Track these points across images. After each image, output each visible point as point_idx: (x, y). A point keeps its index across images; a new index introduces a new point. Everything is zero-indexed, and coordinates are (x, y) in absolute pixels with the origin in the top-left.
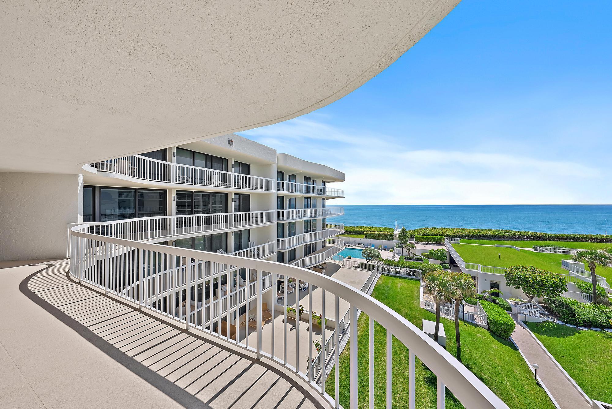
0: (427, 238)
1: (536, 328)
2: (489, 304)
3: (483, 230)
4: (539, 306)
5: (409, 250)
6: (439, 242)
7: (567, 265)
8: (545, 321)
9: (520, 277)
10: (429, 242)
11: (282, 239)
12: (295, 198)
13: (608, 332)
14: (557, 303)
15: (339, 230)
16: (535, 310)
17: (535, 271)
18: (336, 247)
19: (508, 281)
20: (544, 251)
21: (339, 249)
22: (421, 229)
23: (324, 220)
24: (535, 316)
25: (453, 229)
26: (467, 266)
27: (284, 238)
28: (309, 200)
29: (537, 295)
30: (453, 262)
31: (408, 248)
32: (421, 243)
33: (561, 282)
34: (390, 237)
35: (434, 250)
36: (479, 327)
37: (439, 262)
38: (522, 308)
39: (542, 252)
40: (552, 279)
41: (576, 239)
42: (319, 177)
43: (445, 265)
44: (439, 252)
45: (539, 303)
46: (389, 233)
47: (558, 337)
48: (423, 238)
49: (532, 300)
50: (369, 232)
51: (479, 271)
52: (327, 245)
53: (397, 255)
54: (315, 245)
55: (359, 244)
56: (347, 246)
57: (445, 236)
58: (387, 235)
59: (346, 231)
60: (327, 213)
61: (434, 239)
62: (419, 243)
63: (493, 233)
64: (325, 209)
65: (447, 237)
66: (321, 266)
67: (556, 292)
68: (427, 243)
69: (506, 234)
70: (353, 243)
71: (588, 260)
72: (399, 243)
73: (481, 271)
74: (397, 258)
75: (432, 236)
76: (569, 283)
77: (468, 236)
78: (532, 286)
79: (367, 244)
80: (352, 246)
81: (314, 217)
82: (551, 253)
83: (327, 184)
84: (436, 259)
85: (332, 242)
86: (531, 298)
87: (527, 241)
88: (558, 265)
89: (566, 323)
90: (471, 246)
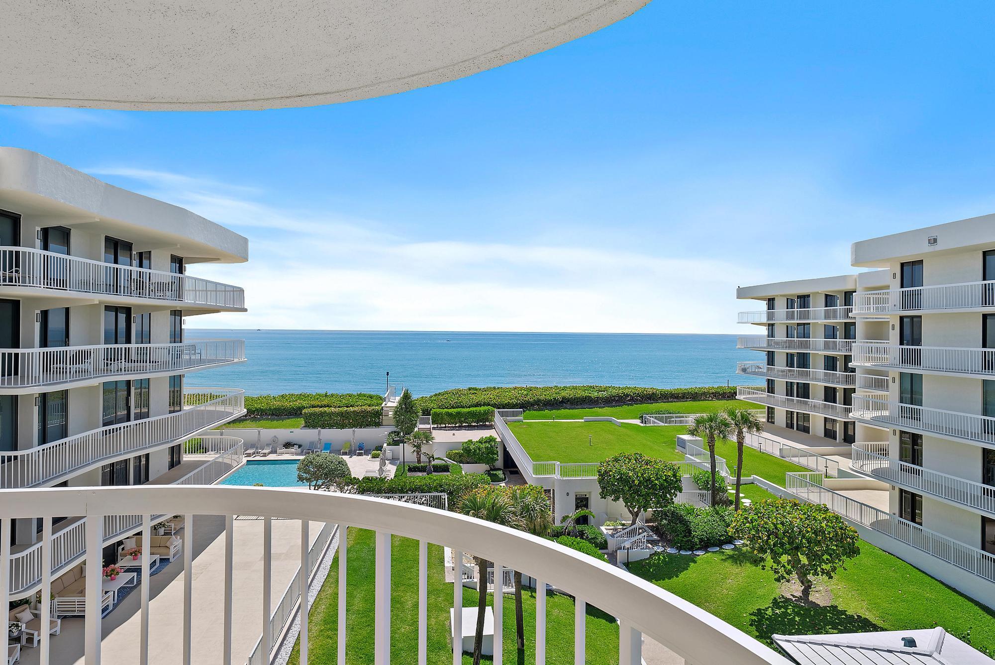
0: (458, 413)
1: (642, 570)
2: (572, 543)
3: (565, 388)
4: (647, 529)
5: (418, 447)
6: (482, 421)
7: (682, 444)
8: (653, 554)
9: (621, 478)
10: (461, 422)
11: (12, 454)
12: (67, 310)
13: (726, 549)
14: (669, 517)
15: (229, 409)
16: (640, 536)
17: (642, 461)
18: (220, 460)
19: (603, 488)
20: (654, 422)
21: (228, 467)
22: (446, 393)
23: (176, 382)
24: (641, 549)
25: (509, 390)
26: (537, 470)
27: (16, 450)
28: (122, 317)
29: (644, 507)
30: (510, 466)
31: (417, 441)
32: (445, 427)
33: (675, 476)
34: (373, 419)
35: (472, 442)
36: (557, 595)
37: (484, 467)
38: (623, 537)
39: (651, 425)
40: (664, 472)
41: (695, 396)
42: (161, 243)
43: (496, 474)
44: (483, 446)
45: (647, 521)
46: (369, 409)
47: (670, 579)
48: (450, 415)
49: (637, 520)
50: (317, 410)
51: (557, 476)
52: (187, 458)
53: (390, 465)
54: (143, 462)
55: (288, 445)
56: (249, 455)
57: (495, 406)
58: (365, 414)
59: (250, 412)
60: (187, 357)
61: (472, 415)
62: (441, 429)
63: (581, 394)
64: (179, 344)
65: (499, 408)
66: (164, 526)
67: (668, 495)
68: (459, 426)
69: (601, 394)
70: (268, 445)
71: (707, 431)
72: (395, 432)
73: (561, 475)
74: (391, 471)
75: (469, 407)
76: (685, 476)
77: (538, 402)
78: (637, 492)
79: (312, 443)
80: (265, 455)
81: (143, 370)
82: (663, 424)
83: (187, 266)
84: (476, 463)
85: (200, 447)
86: (636, 515)
87: (631, 405)
88: (672, 446)
89: (680, 549)
90: (544, 424)
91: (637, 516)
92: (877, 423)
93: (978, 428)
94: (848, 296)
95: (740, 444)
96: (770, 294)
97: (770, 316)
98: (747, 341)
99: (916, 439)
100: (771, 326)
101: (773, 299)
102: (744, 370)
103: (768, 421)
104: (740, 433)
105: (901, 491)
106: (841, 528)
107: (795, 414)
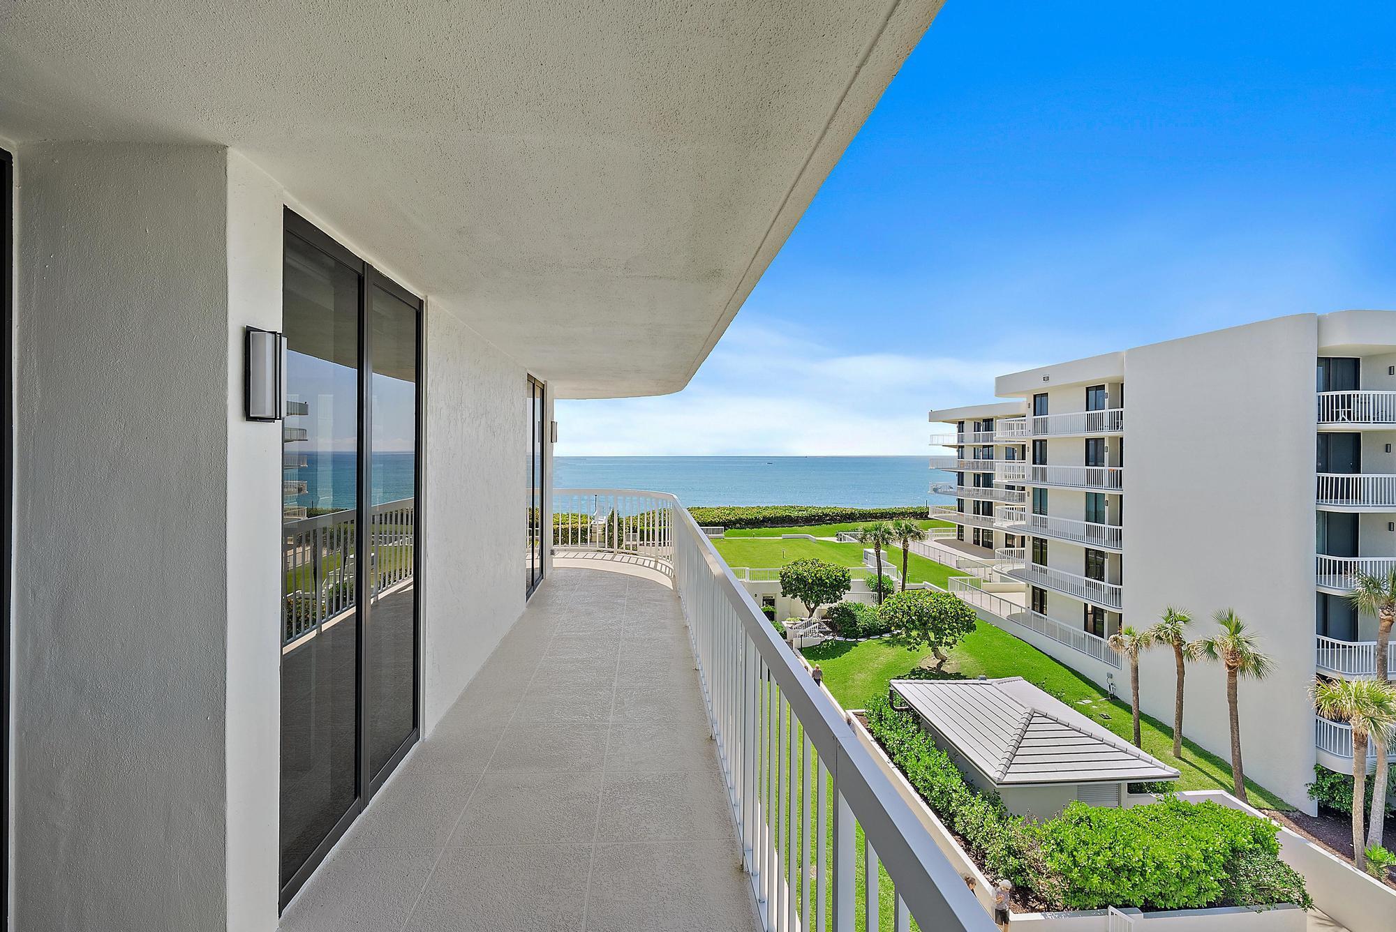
1: (813, 654)
4: (821, 622)
7: (866, 556)
8: (824, 641)
9: (797, 577)
13: (884, 637)
14: (840, 612)
19: (785, 589)
20: (848, 539)
24: (814, 638)
29: (818, 604)
33: (843, 576)
39: (845, 541)
40: (834, 573)
45: (822, 616)
51: (746, 580)
63: (780, 513)
67: (837, 592)
69: (801, 514)
73: (750, 579)
76: (855, 580)
77: (739, 521)
82: (857, 541)
86: (813, 610)
87: (830, 524)
88: (861, 559)
89: (846, 637)
90: (744, 541)
91: (813, 612)
92: (1011, 530)
93: (1083, 532)
94: (988, 423)
95: (905, 551)
96: (960, 418)
97: (961, 439)
98: (938, 464)
99: (1043, 541)
100: (960, 448)
101: (963, 422)
102: (935, 490)
103: (958, 539)
104: (905, 541)
105: (1033, 587)
106: (961, 609)
107: (981, 531)
